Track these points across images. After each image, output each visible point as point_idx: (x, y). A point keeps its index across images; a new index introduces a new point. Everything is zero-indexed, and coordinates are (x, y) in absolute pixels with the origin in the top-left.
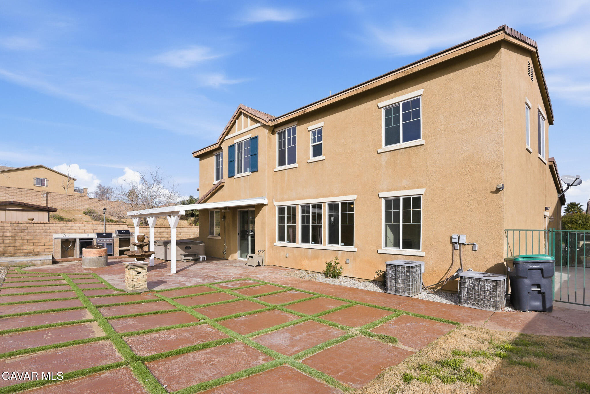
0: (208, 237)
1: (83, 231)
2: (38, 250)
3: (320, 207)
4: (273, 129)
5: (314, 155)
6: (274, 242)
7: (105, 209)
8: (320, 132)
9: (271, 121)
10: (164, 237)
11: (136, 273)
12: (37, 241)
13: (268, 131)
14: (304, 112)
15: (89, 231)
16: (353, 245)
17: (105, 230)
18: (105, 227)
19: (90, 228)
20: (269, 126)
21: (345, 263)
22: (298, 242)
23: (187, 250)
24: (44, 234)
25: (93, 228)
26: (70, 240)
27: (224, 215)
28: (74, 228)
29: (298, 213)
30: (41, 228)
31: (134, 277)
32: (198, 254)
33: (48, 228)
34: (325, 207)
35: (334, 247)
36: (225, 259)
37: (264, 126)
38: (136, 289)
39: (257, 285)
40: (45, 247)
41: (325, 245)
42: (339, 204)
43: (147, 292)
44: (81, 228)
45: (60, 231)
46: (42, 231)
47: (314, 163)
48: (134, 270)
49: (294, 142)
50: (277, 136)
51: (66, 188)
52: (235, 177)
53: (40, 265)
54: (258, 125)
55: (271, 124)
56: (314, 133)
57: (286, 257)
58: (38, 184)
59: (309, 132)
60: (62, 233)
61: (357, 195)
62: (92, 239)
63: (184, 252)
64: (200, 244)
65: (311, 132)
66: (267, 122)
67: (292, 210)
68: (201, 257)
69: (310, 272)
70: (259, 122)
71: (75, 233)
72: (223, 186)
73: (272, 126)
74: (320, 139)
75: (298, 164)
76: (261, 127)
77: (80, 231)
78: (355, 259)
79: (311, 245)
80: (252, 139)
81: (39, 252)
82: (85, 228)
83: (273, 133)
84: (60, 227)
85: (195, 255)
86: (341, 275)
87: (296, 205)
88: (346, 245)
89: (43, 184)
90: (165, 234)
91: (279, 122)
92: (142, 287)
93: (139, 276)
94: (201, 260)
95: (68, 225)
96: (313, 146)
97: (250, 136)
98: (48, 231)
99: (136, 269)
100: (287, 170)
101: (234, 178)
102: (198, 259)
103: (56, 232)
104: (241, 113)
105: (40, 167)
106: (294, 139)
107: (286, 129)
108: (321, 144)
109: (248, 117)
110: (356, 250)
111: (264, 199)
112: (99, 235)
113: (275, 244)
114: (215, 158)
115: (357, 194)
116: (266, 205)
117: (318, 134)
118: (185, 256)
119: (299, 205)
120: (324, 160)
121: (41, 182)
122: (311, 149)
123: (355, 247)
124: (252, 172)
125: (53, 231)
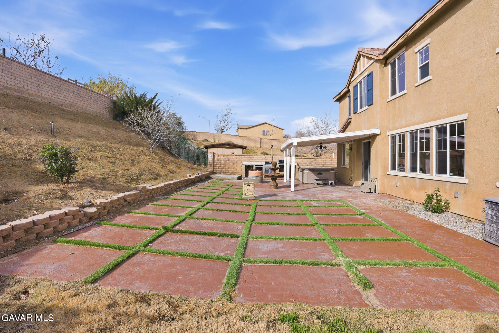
0: (342, 166)
1: (259, 161)
2: (236, 171)
3: (428, 131)
4: (385, 61)
5: (423, 77)
6: (387, 171)
7: (272, 146)
8: (427, 51)
9: (381, 54)
10: (313, 166)
11: (247, 185)
12: (235, 166)
13: (379, 64)
14: (408, 35)
15: (263, 160)
16: (463, 176)
17: (272, 160)
18: (272, 158)
19: (263, 159)
20: (379, 60)
21: (454, 197)
22: (407, 171)
23: (319, 176)
24: (239, 162)
25: (265, 159)
26: (250, 166)
27: (351, 147)
28: (254, 158)
29: (407, 140)
30: (237, 158)
31: (246, 188)
32: (328, 180)
33: (241, 158)
34: (432, 131)
35: (442, 177)
36: (351, 185)
37: (376, 61)
38: (246, 196)
39: (337, 206)
40: (239, 170)
41: (432, 174)
42: (447, 127)
43: (254, 199)
44: (258, 158)
45: (247, 160)
46: (227, 160)
47: (421, 85)
48: (245, 183)
49: (403, 69)
50: (389, 67)
51: (271, 135)
52: (358, 112)
53: (232, 180)
54: (372, 61)
55: (381, 57)
56: (421, 54)
57: (397, 186)
58: (264, 134)
59: (416, 54)
60: (248, 161)
61: (468, 114)
62: (262, 166)
63: (316, 177)
64: (331, 172)
65: (418, 53)
66: (377, 57)
67: (402, 137)
68: (330, 182)
69: (416, 203)
70: (371, 59)
71: (255, 161)
72: (350, 122)
73: (383, 59)
74: (427, 58)
75: (406, 91)
76: (375, 63)
77: (257, 160)
78: (465, 193)
79: (418, 174)
80: (368, 76)
81: (236, 173)
82: (260, 158)
83: (386, 65)
84: (247, 158)
85: (325, 180)
86: (449, 211)
87: (405, 133)
88: (455, 175)
89: (267, 134)
90: (313, 163)
91: (387, 54)
92: (250, 196)
93: (248, 187)
94: (330, 184)
95: (251, 156)
96: (420, 68)
97: (367, 73)
98: (241, 160)
99: (247, 183)
100: (398, 98)
101: (358, 114)
102: (327, 183)
103: (245, 161)
104: (360, 55)
105: (265, 123)
106: (403, 65)
107: (395, 58)
108: (428, 63)
109: (365, 57)
110: (467, 181)
111: (376, 129)
112: (267, 163)
113: (388, 173)
114: (348, 98)
115: (469, 112)
116: (378, 135)
117: (425, 53)
118: (317, 180)
119: (408, 133)
120: (431, 80)
121: (265, 132)
122: (419, 71)
123: (466, 178)
124: (369, 106)
125: (243, 160)
